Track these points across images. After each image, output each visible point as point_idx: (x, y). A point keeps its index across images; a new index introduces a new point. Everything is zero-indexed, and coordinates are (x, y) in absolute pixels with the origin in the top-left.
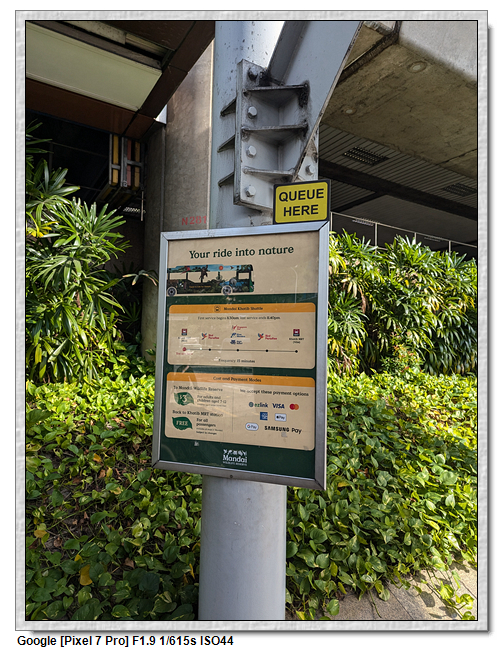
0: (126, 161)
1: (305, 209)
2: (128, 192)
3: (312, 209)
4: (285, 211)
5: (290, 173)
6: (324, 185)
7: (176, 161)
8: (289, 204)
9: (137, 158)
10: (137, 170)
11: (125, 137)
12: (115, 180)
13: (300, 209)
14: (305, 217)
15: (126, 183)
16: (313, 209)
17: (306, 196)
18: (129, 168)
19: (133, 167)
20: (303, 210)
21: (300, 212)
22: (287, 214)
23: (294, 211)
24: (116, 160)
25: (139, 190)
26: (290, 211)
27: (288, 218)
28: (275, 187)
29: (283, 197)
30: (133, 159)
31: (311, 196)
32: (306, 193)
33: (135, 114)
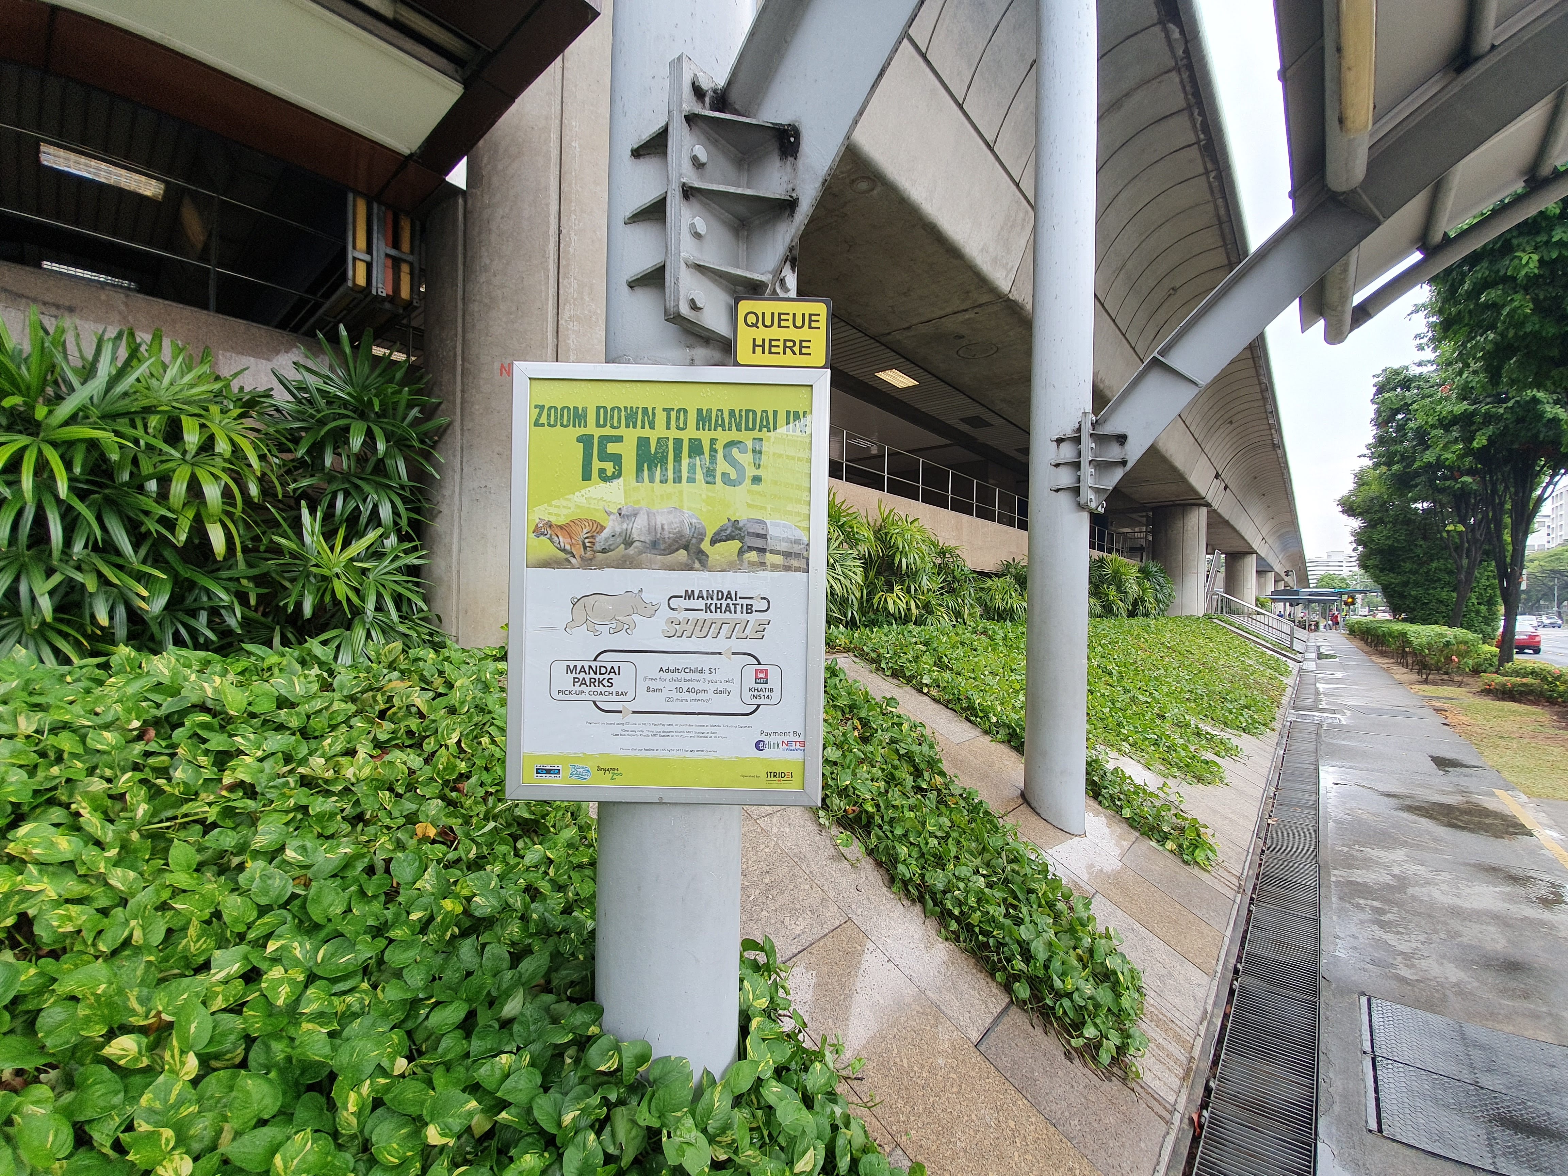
0: (381, 247)
1: (789, 346)
2: (387, 306)
3: (801, 347)
4: (755, 346)
5: (763, 278)
6: (820, 309)
7: (488, 261)
8: (762, 334)
9: (406, 246)
10: (405, 268)
11: (380, 203)
12: (361, 281)
13: (781, 344)
14: (789, 358)
15: (382, 287)
16: (803, 347)
17: (790, 324)
18: (389, 262)
19: (396, 262)
20: (785, 347)
21: (781, 350)
22: (759, 350)
23: (770, 346)
24: (361, 243)
25: (408, 306)
26: (763, 346)
27: (760, 357)
28: (737, 300)
29: (752, 319)
30: (396, 245)
31: (799, 323)
32: (790, 318)
33: (403, 161)
